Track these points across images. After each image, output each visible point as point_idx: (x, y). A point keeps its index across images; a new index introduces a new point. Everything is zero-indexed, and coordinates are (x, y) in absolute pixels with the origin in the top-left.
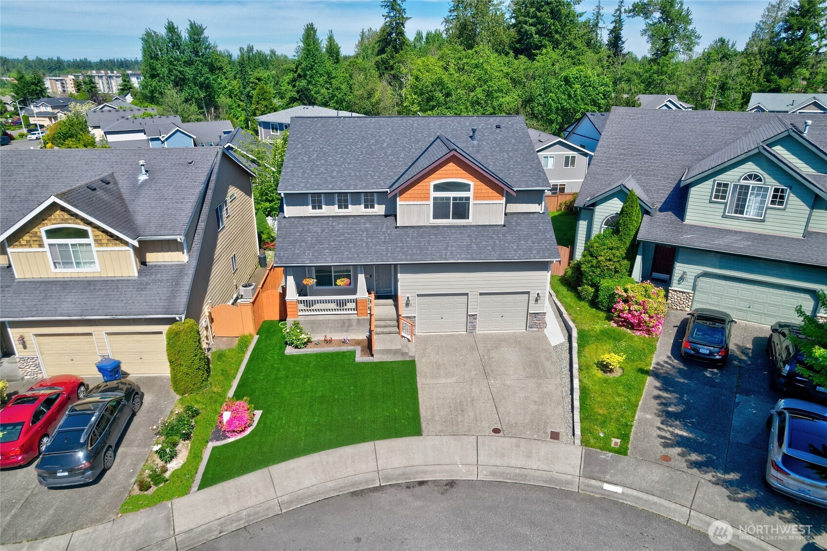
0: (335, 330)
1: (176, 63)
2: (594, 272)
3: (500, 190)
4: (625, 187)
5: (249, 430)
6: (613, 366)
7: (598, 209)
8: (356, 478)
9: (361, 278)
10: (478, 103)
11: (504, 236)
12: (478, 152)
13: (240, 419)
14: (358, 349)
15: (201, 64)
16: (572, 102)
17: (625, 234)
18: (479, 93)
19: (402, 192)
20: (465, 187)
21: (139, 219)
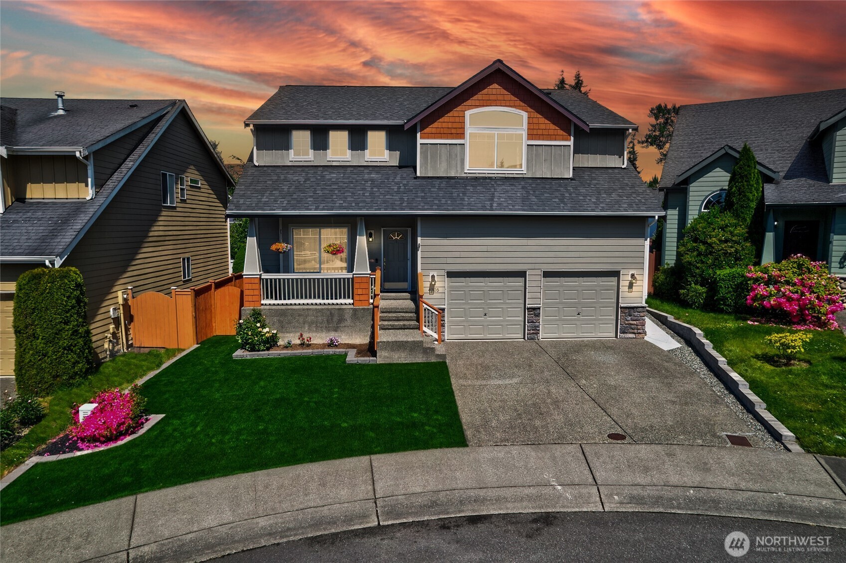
0: (318, 327)
2: (703, 262)
4: (731, 148)
6: (794, 347)
7: (693, 187)
8: (325, 511)
9: (362, 242)
11: (576, 188)
14: (352, 351)
17: (742, 207)
19: (424, 124)
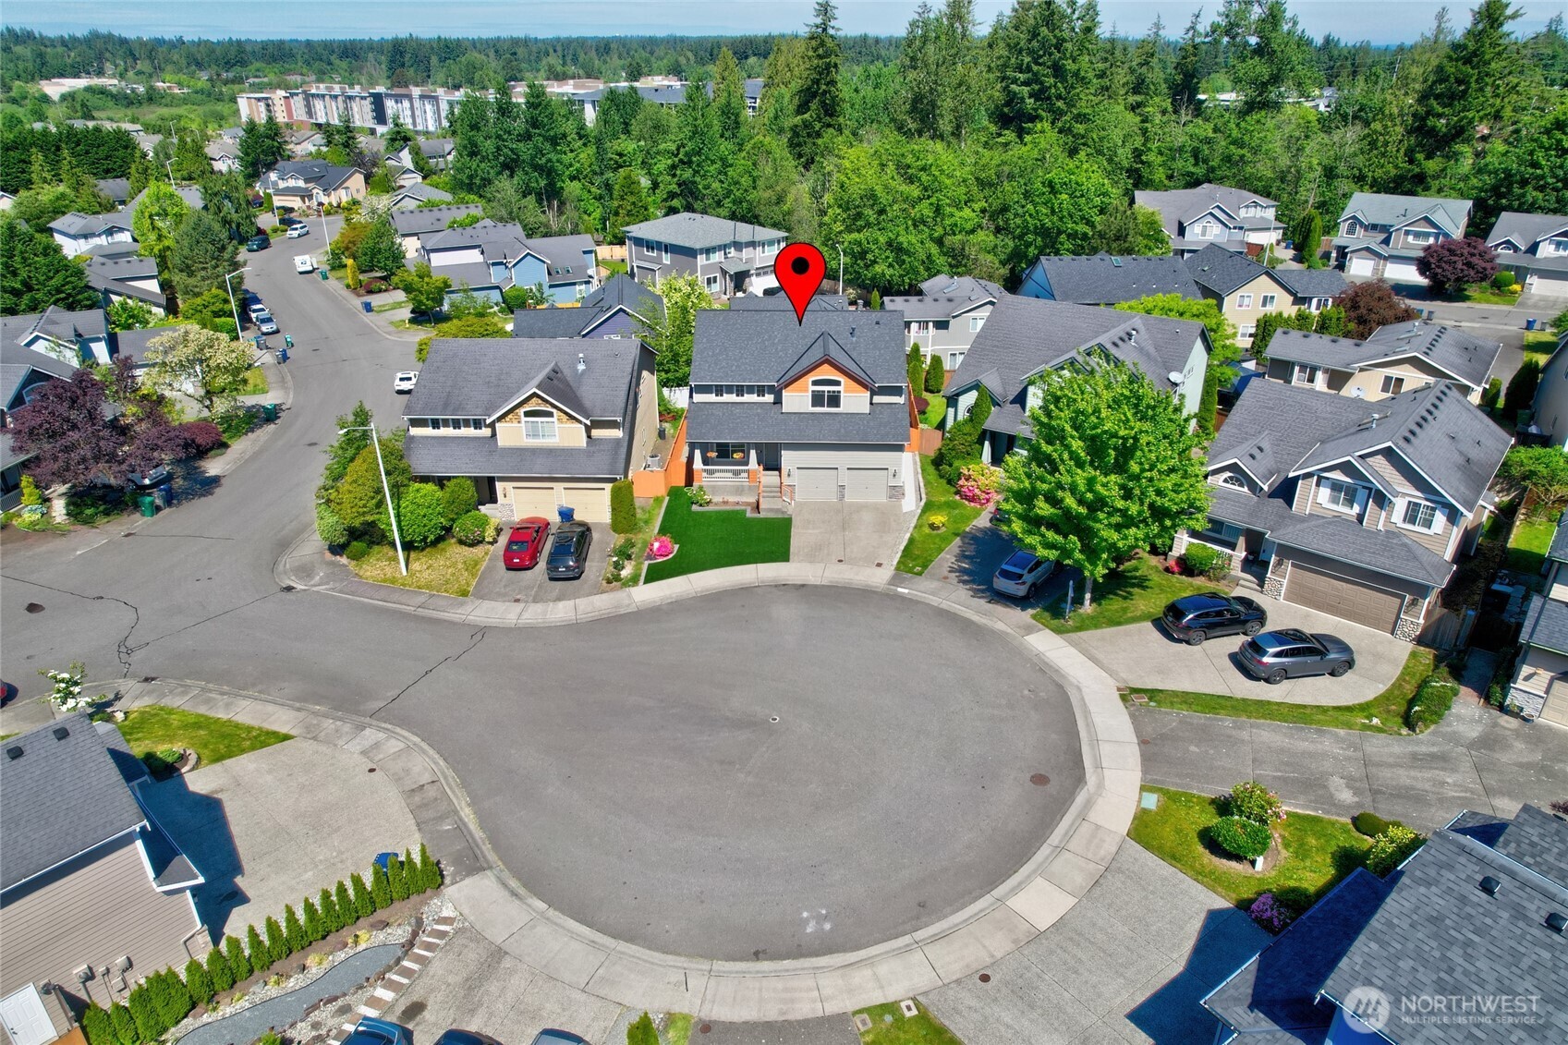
0: (731, 493)
1: (505, 137)
3: (865, 387)
4: (980, 382)
5: (671, 556)
6: (940, 526)
7: (961, 399)
9: (753, 453)
10: (924, 222)
11: (868, 422)
12: (854, 349)
13: (666, 547)
14: (749, 509)
15: (541, 139)
16: (1055, 218)
17: (977, 422)
18: (925, 209)
19: (786, 386)
20: (837, 383)
21: (587, 403)
